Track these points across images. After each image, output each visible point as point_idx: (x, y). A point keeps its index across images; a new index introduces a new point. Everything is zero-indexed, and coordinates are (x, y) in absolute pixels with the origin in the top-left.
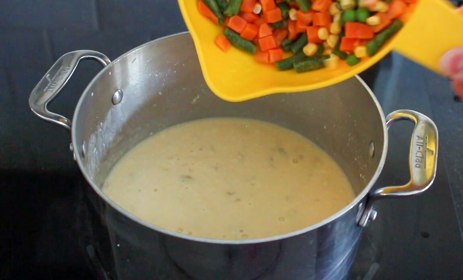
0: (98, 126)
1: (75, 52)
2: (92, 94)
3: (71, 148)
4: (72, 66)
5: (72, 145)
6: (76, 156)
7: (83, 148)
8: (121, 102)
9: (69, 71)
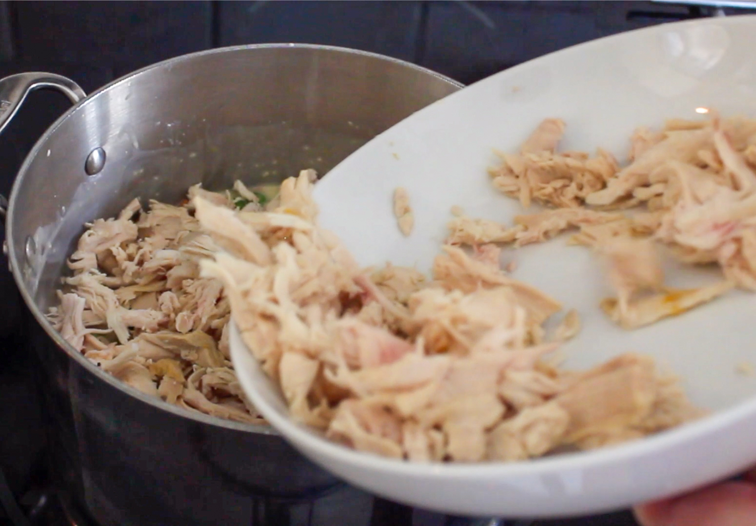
0: (58, 213)
1: (21, 76)
2: (49, 152)
3: (5, 248)
4: (14, 99)
5: (6, 244)
6: (14, 264)
7: (27, 250)
8: (103, 170)
9: (9, 109)
